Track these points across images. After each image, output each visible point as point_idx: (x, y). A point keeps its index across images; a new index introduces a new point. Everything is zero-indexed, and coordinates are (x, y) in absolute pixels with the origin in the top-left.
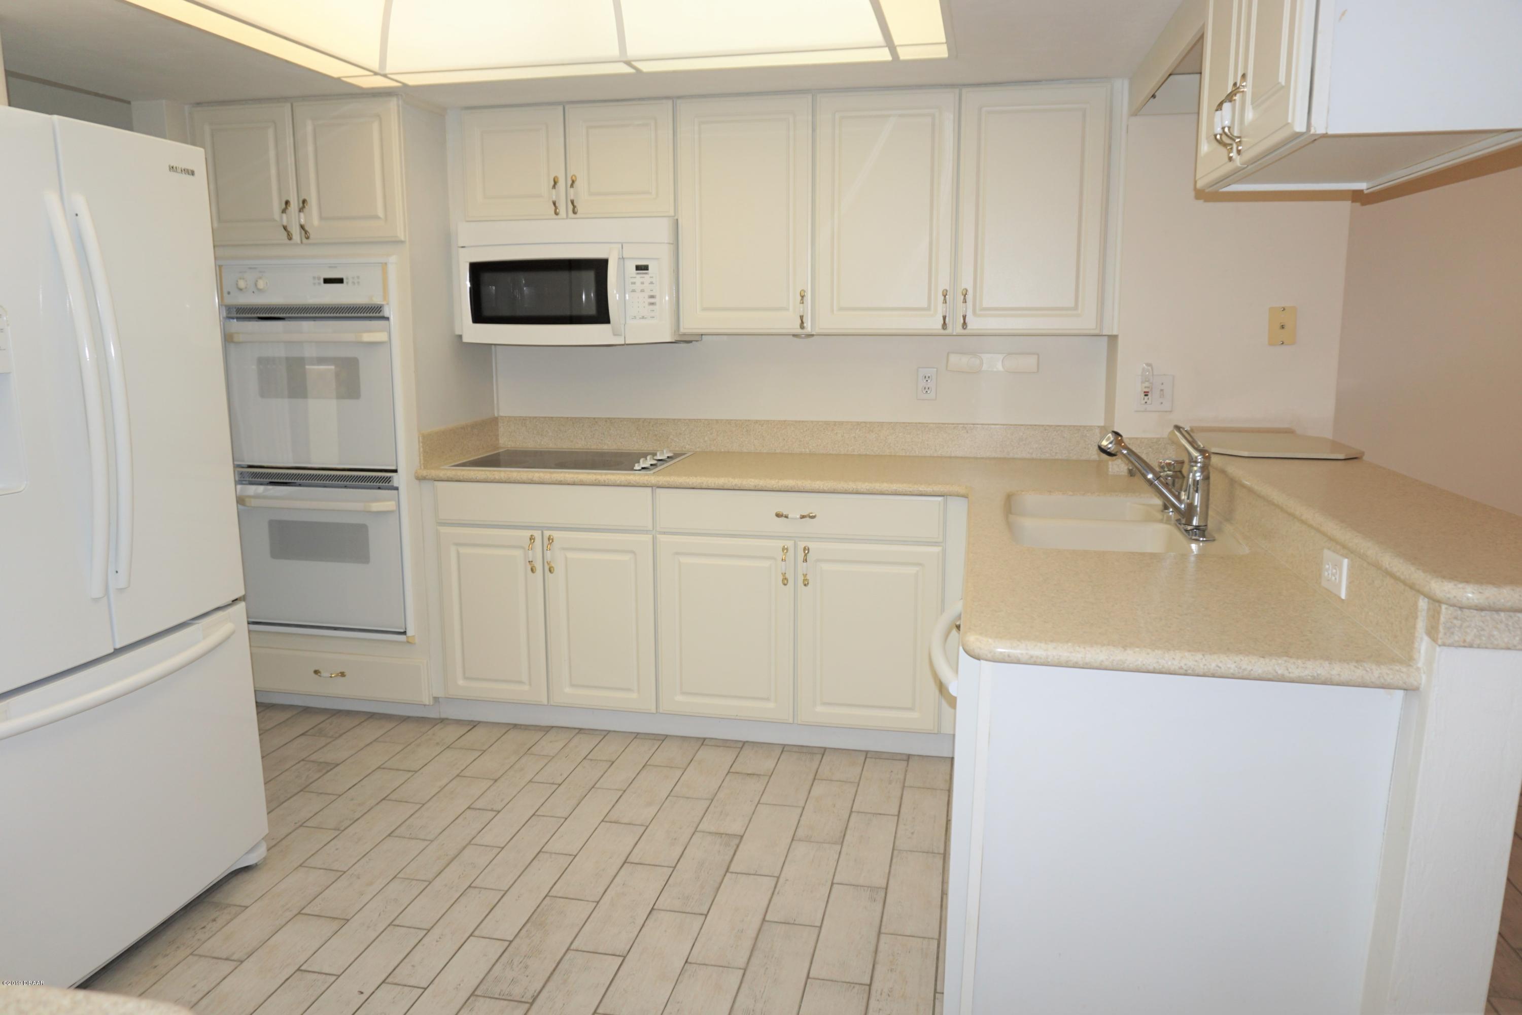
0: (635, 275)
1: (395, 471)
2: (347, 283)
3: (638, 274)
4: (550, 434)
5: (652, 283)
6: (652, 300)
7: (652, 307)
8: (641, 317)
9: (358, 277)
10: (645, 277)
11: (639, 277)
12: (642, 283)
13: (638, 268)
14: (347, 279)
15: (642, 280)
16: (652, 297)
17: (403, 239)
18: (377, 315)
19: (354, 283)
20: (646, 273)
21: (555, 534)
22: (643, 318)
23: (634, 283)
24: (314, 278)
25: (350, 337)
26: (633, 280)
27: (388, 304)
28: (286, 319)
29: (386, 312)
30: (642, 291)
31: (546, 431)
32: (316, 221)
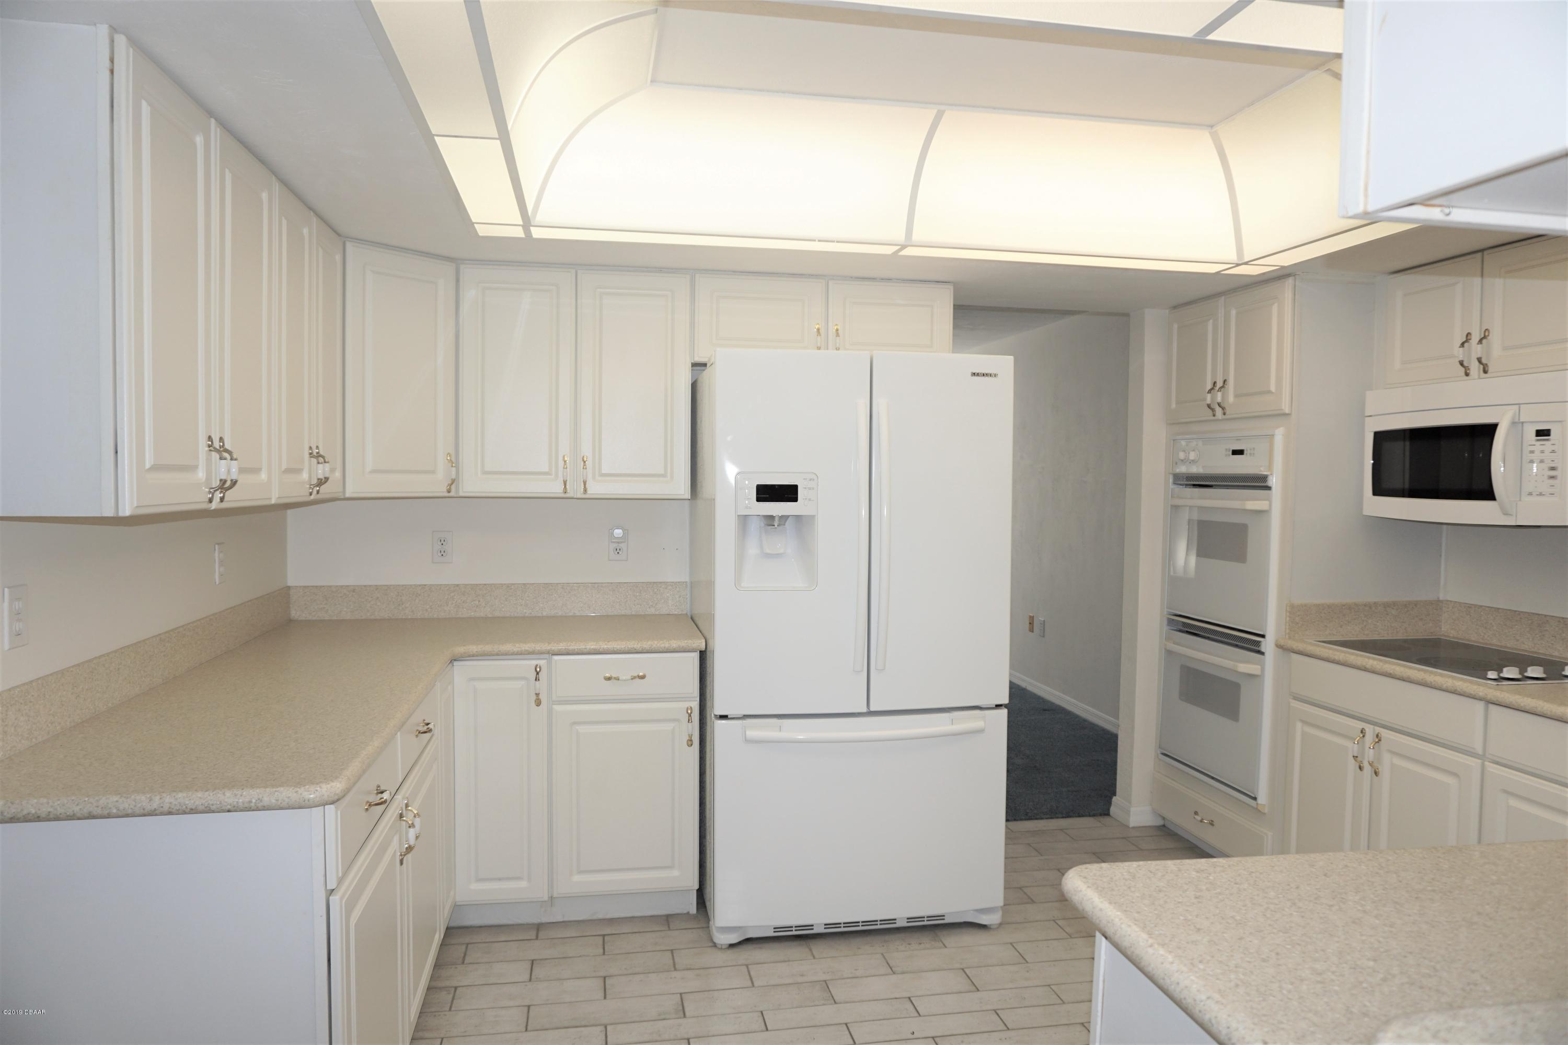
0: (1534, 443)
1: (1263, 636)
2: (1246, 454)
3: (1538, 440)
4: (1495, 628)
5: (1553, 452)
6: (1553, 473)
7: (1552, 482)
8: (1538, 493)
9: (1254, 449)
10: (1546, 445)
11: (1540, 445)
12: (1542, 452)
13: (1540, 433)
14: (1247, 450)
15: (1542, 448)
16: (1553, 469)
17: (1287, 411)
18: (1262, 484)
19: (1250, 454)
20: (1548, 440)
21: (1385, 733)
22: (1541, 494)
23: (1532, 452)
24: (1226, 449)
25: (1236, 504)
26: (1532, 448)
27: (1271, 474)
28: (1214, 487)
29: (1269, 483)
30: (1542, 461)
31: (1491, 624)
32: (1231, 399)
